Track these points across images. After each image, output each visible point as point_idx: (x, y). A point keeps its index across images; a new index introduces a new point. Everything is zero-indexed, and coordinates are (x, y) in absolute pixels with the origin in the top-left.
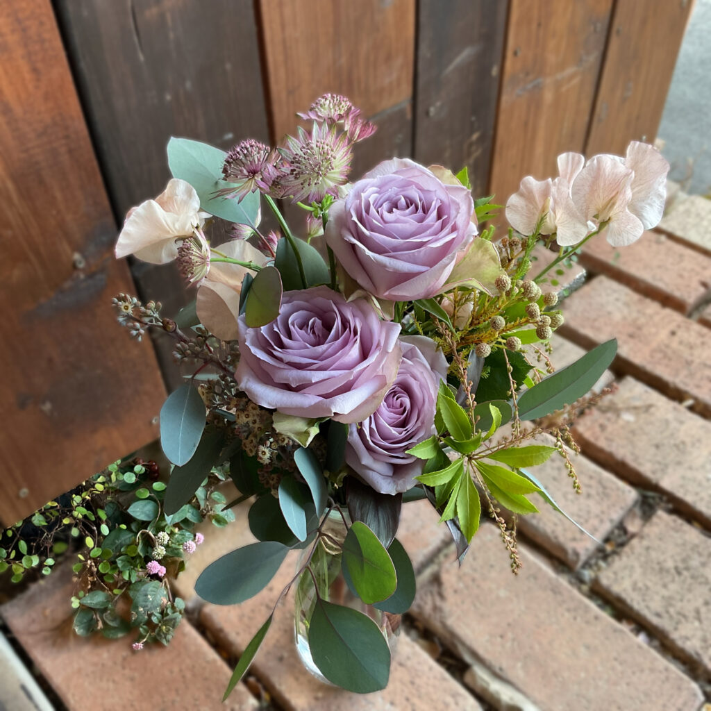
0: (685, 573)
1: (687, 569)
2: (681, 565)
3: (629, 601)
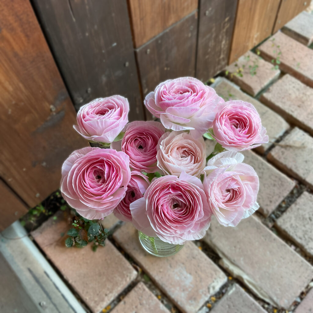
2: (311, 216)
3: (288, 232)
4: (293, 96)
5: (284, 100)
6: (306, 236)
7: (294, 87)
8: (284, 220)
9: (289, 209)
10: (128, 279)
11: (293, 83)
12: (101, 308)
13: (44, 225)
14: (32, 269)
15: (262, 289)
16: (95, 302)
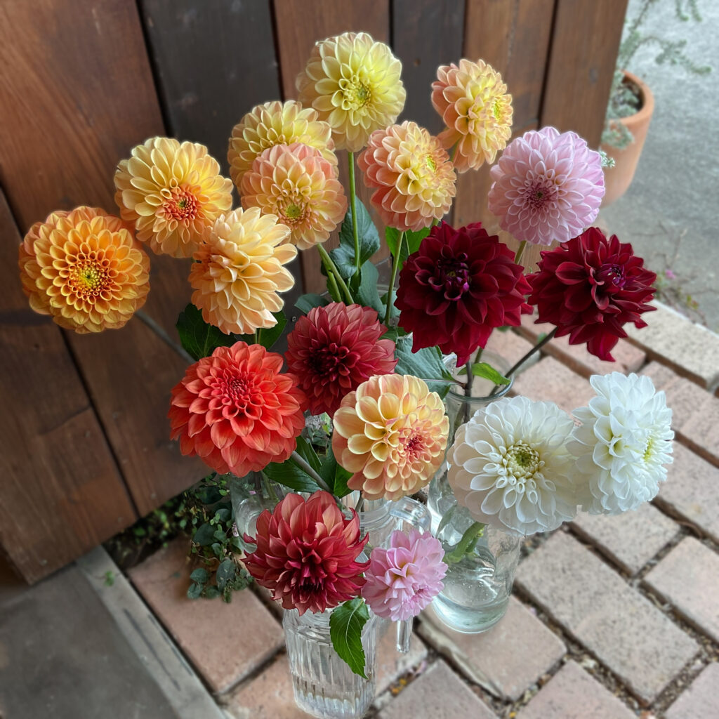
0: (569, 573)
1: (570, 570)
2: (566, 567)
4: (555, 389)
5: (539, 395)
6: (555, 596)
7: (558, 376)
8: (522, 570)
9: (532, 555)
10: (273, 644)
11: (557, 369)
12: (228, 683)
13: (149, 559)
14: (130, 610)
15: (478, 668)
16: (220, 674)
